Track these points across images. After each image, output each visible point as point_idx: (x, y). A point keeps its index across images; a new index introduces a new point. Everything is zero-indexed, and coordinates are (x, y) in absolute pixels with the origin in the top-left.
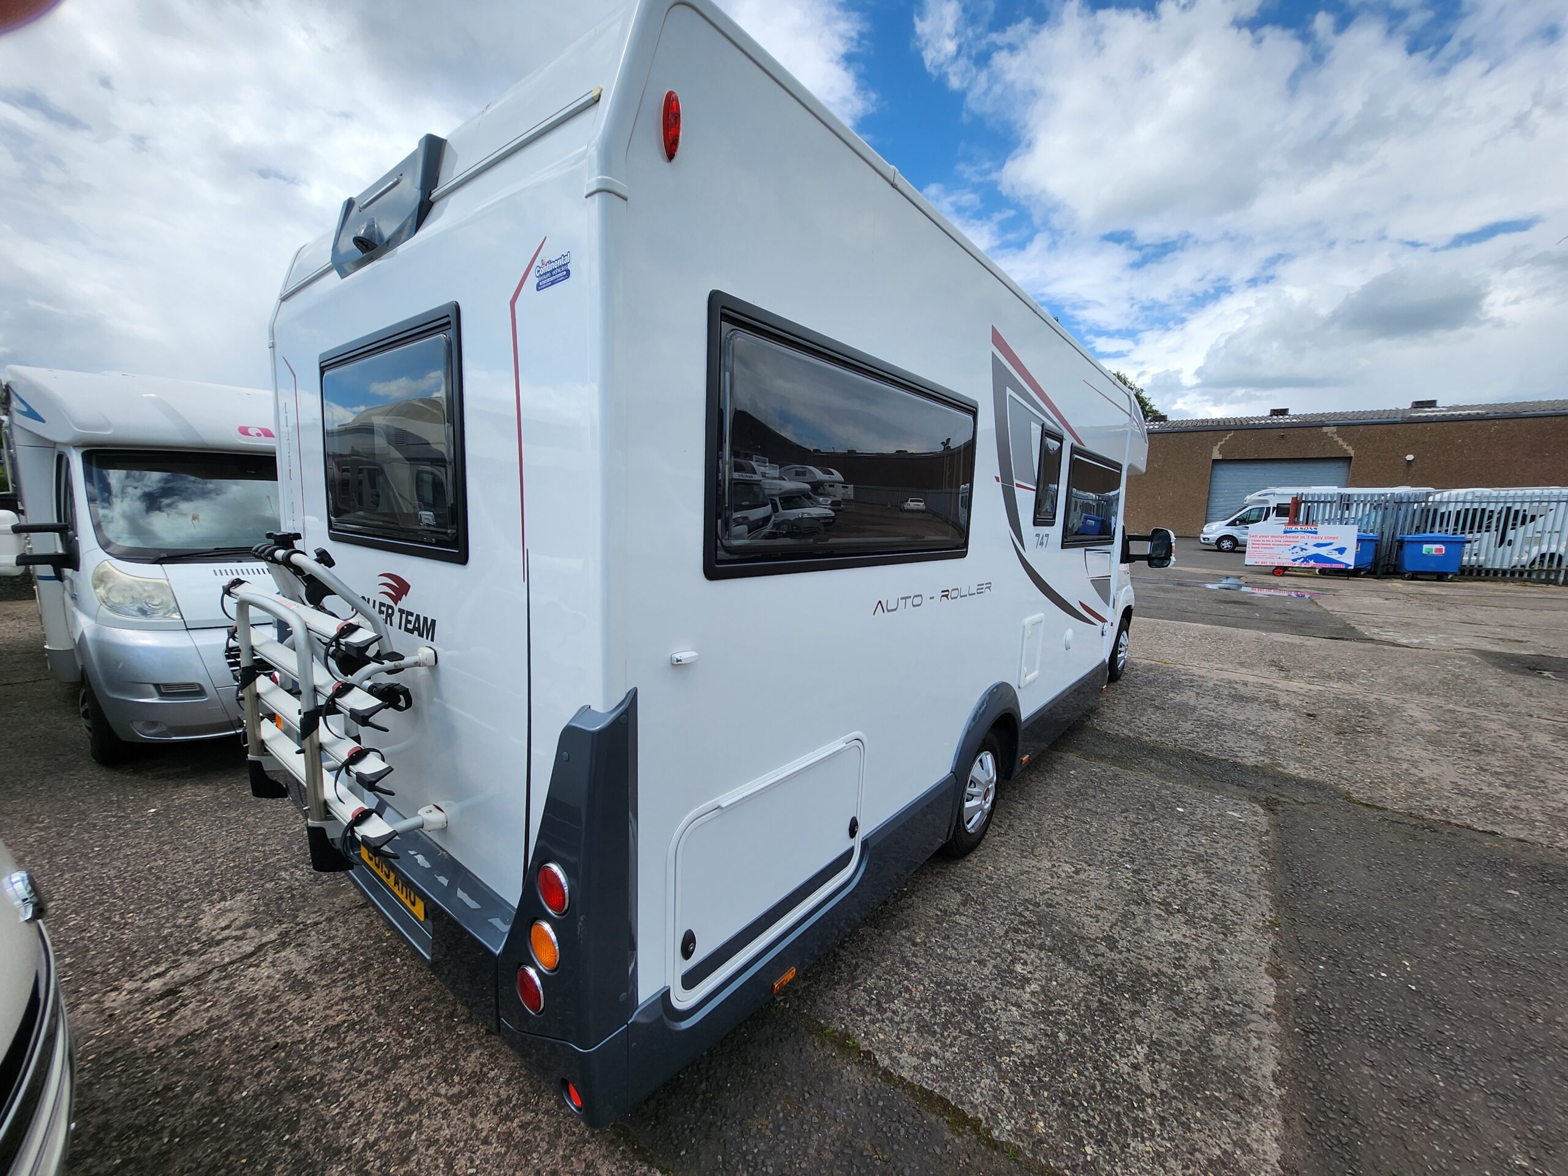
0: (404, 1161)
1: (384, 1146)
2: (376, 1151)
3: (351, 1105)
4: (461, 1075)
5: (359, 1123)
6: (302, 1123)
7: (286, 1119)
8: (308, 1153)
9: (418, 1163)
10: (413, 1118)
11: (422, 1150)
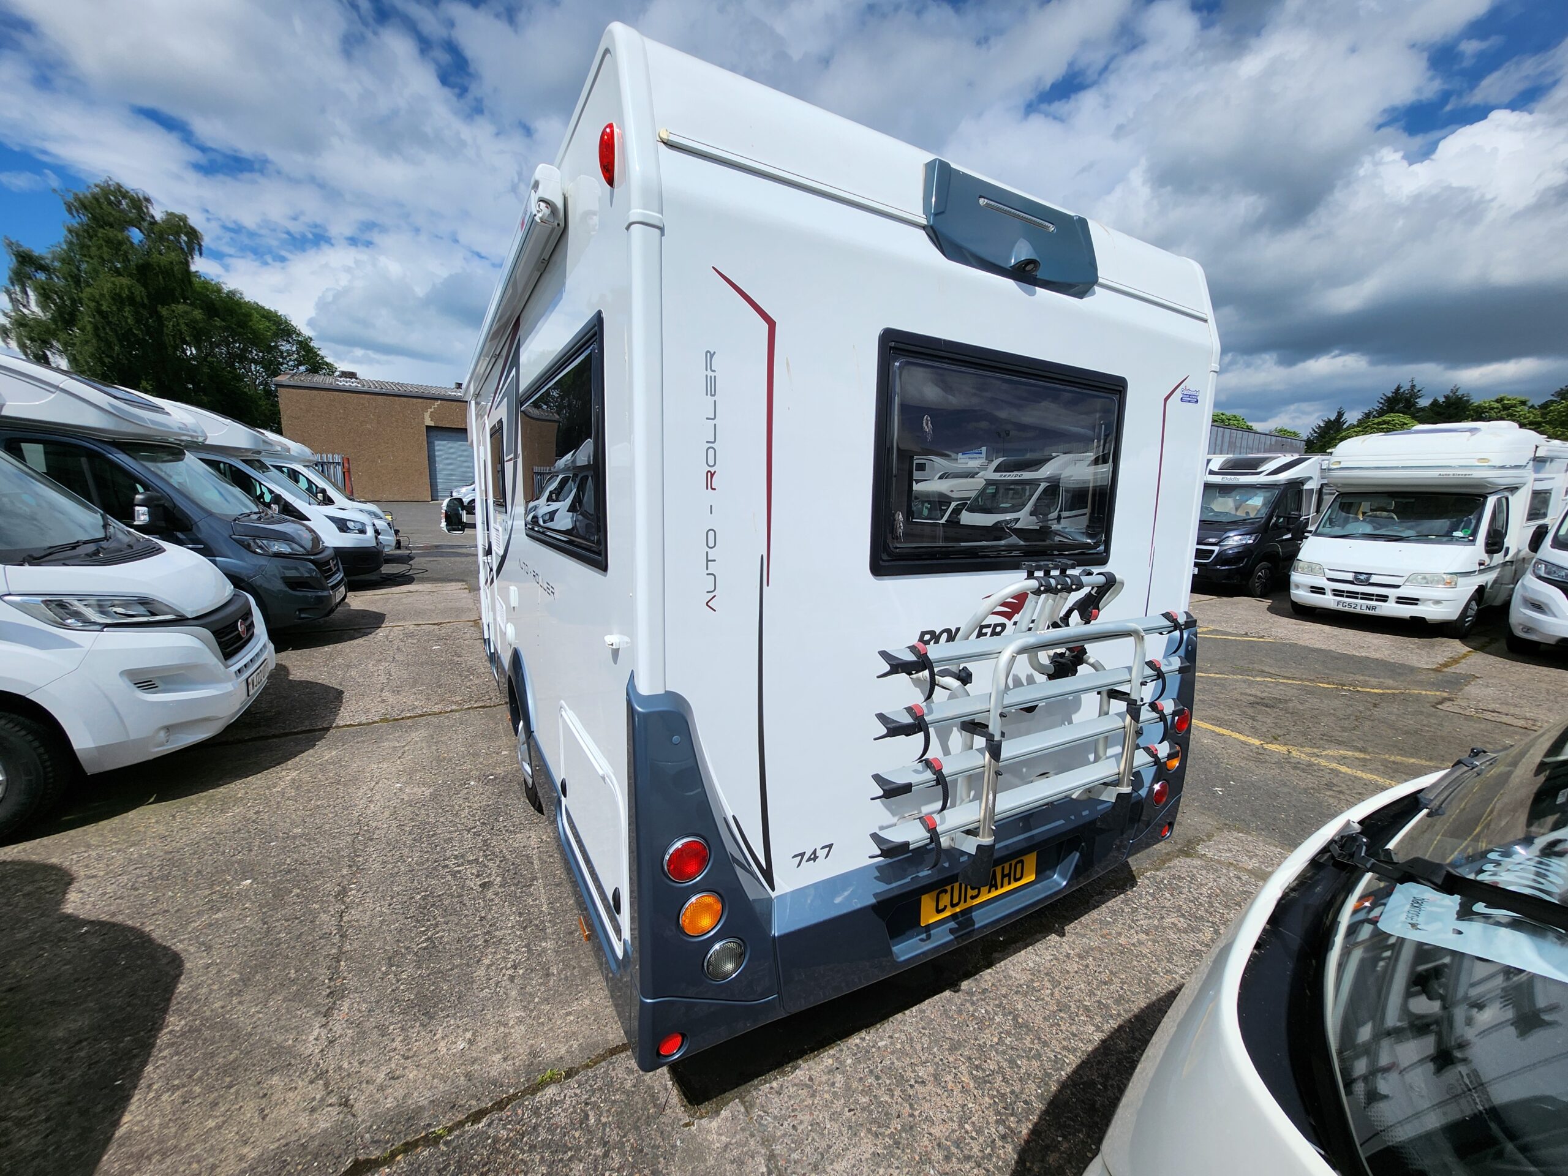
0: (1107, 1006)
1: (1098, 1019)
2: (1102, 1024)
3: (1064, 1048)
4: (1033, 981)
5: (1080, 1039)
6: (1085, 1079)
7: (1082, 1093)
8: (1112, 1066)
9: (1108, 998)
10: (1073, 1006)
11: (1098, 998)
